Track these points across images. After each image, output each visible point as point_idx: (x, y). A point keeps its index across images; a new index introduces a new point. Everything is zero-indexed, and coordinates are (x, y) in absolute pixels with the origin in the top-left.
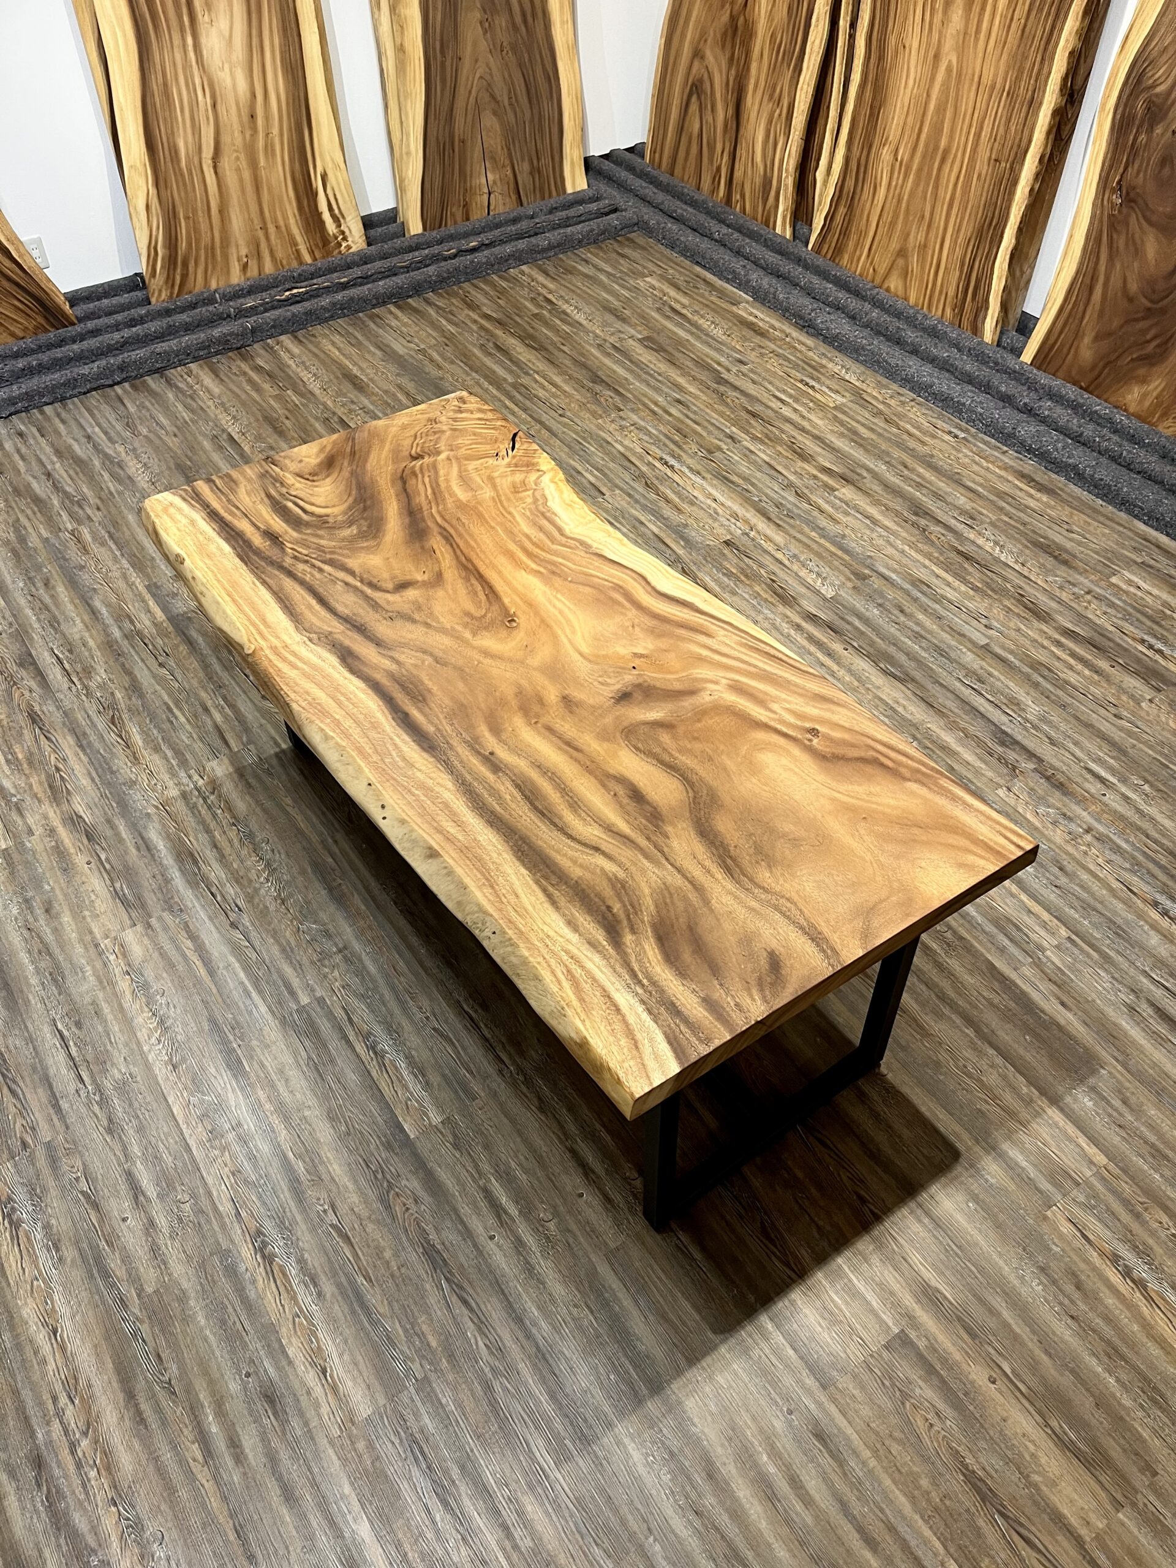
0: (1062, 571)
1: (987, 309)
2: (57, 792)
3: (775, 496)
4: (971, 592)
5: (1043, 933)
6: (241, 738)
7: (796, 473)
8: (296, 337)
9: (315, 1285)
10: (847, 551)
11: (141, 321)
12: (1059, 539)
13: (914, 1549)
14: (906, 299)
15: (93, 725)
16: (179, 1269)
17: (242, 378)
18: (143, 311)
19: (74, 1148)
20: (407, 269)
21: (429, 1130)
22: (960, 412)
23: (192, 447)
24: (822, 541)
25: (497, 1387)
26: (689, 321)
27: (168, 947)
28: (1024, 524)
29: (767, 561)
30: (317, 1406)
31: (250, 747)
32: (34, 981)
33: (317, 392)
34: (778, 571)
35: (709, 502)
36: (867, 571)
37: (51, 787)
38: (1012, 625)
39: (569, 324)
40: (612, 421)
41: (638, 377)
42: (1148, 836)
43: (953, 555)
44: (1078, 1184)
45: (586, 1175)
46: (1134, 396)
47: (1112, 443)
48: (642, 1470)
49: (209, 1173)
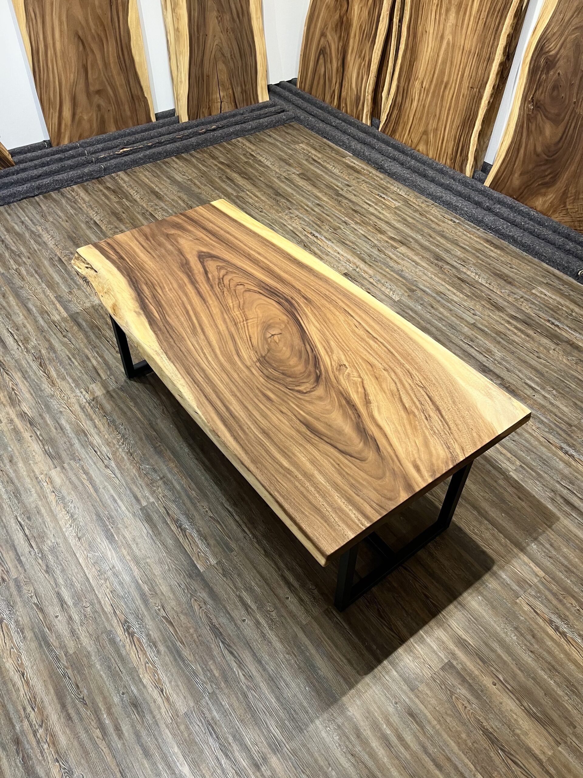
0: (509, 287)
1: (467, 160)
2: (13, 401)
3: (368, 251)
4: (466, 298)
5: (508, 463)
6: (106, 373)
7: (378, 240)
8: (126, 173)
9: (156, 647)
10: (404, 278)
11: (48, 164)
12: (506, 271)
13: (460, 768)
14: (427, 155)
15: (31, 367)
16: (86, 641)
17: (99, 193)
18: (48, 159)
19: (29, 581)
20: (182, 139)
21: (210, 567)
22: (456, 210)
23: (76, 227)
24: (392, 273)
25: (250, 696)
26: (322, 165)
27: (74, 478)
28: (489, 264)
29: (365, 283)
30: (159, 708)
31: (111, 377)
32: (5, 496)
33: (138, 200)
34: (371, 288)
35: (336, 254)
36: (414, 288)
37: (10, 398)
38: (486, 313)
39: (263, 167)
40: (286, 215)
41: (298, 193)
42: (556, 415)
43: (456, 279)
44: (531, 586)
45: (290, 588)
46: (540, 202)
47: (530, 225)
48: (324, 734)
49: (99, 592)
